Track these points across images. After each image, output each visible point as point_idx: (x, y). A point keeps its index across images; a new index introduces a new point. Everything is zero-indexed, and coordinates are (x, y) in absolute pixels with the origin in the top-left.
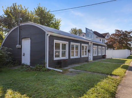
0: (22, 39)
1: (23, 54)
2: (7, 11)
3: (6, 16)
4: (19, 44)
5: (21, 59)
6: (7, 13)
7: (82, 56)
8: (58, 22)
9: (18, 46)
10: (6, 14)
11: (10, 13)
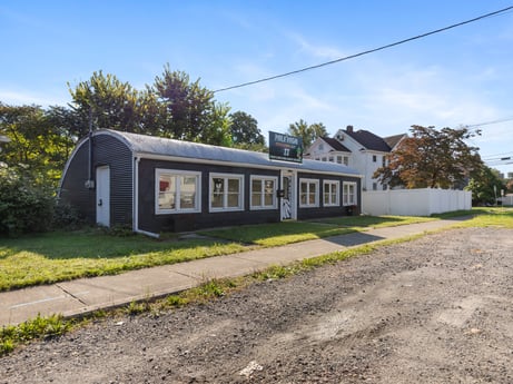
0: (96, 167)
1: (98, 202)
2: (78, 93)
3: (78, 106)
4: (91, 179)
5: (95, 212)
6: (79, 98)
7: (252, 208)
8: (223, 111)
9: (89, 183)
10: (78, 102)
11: (86, 97)
